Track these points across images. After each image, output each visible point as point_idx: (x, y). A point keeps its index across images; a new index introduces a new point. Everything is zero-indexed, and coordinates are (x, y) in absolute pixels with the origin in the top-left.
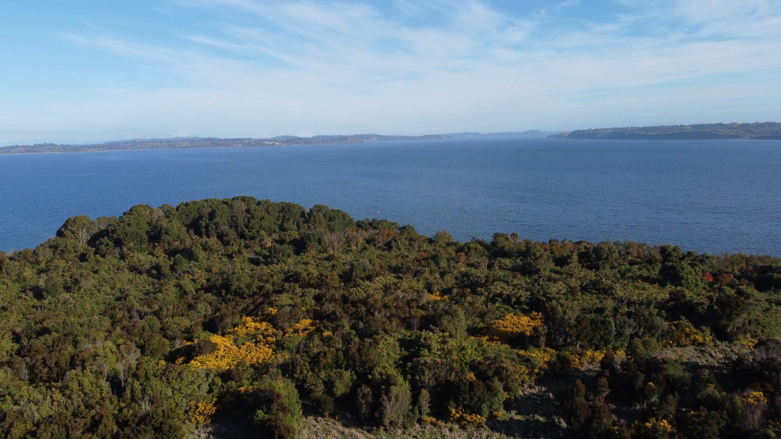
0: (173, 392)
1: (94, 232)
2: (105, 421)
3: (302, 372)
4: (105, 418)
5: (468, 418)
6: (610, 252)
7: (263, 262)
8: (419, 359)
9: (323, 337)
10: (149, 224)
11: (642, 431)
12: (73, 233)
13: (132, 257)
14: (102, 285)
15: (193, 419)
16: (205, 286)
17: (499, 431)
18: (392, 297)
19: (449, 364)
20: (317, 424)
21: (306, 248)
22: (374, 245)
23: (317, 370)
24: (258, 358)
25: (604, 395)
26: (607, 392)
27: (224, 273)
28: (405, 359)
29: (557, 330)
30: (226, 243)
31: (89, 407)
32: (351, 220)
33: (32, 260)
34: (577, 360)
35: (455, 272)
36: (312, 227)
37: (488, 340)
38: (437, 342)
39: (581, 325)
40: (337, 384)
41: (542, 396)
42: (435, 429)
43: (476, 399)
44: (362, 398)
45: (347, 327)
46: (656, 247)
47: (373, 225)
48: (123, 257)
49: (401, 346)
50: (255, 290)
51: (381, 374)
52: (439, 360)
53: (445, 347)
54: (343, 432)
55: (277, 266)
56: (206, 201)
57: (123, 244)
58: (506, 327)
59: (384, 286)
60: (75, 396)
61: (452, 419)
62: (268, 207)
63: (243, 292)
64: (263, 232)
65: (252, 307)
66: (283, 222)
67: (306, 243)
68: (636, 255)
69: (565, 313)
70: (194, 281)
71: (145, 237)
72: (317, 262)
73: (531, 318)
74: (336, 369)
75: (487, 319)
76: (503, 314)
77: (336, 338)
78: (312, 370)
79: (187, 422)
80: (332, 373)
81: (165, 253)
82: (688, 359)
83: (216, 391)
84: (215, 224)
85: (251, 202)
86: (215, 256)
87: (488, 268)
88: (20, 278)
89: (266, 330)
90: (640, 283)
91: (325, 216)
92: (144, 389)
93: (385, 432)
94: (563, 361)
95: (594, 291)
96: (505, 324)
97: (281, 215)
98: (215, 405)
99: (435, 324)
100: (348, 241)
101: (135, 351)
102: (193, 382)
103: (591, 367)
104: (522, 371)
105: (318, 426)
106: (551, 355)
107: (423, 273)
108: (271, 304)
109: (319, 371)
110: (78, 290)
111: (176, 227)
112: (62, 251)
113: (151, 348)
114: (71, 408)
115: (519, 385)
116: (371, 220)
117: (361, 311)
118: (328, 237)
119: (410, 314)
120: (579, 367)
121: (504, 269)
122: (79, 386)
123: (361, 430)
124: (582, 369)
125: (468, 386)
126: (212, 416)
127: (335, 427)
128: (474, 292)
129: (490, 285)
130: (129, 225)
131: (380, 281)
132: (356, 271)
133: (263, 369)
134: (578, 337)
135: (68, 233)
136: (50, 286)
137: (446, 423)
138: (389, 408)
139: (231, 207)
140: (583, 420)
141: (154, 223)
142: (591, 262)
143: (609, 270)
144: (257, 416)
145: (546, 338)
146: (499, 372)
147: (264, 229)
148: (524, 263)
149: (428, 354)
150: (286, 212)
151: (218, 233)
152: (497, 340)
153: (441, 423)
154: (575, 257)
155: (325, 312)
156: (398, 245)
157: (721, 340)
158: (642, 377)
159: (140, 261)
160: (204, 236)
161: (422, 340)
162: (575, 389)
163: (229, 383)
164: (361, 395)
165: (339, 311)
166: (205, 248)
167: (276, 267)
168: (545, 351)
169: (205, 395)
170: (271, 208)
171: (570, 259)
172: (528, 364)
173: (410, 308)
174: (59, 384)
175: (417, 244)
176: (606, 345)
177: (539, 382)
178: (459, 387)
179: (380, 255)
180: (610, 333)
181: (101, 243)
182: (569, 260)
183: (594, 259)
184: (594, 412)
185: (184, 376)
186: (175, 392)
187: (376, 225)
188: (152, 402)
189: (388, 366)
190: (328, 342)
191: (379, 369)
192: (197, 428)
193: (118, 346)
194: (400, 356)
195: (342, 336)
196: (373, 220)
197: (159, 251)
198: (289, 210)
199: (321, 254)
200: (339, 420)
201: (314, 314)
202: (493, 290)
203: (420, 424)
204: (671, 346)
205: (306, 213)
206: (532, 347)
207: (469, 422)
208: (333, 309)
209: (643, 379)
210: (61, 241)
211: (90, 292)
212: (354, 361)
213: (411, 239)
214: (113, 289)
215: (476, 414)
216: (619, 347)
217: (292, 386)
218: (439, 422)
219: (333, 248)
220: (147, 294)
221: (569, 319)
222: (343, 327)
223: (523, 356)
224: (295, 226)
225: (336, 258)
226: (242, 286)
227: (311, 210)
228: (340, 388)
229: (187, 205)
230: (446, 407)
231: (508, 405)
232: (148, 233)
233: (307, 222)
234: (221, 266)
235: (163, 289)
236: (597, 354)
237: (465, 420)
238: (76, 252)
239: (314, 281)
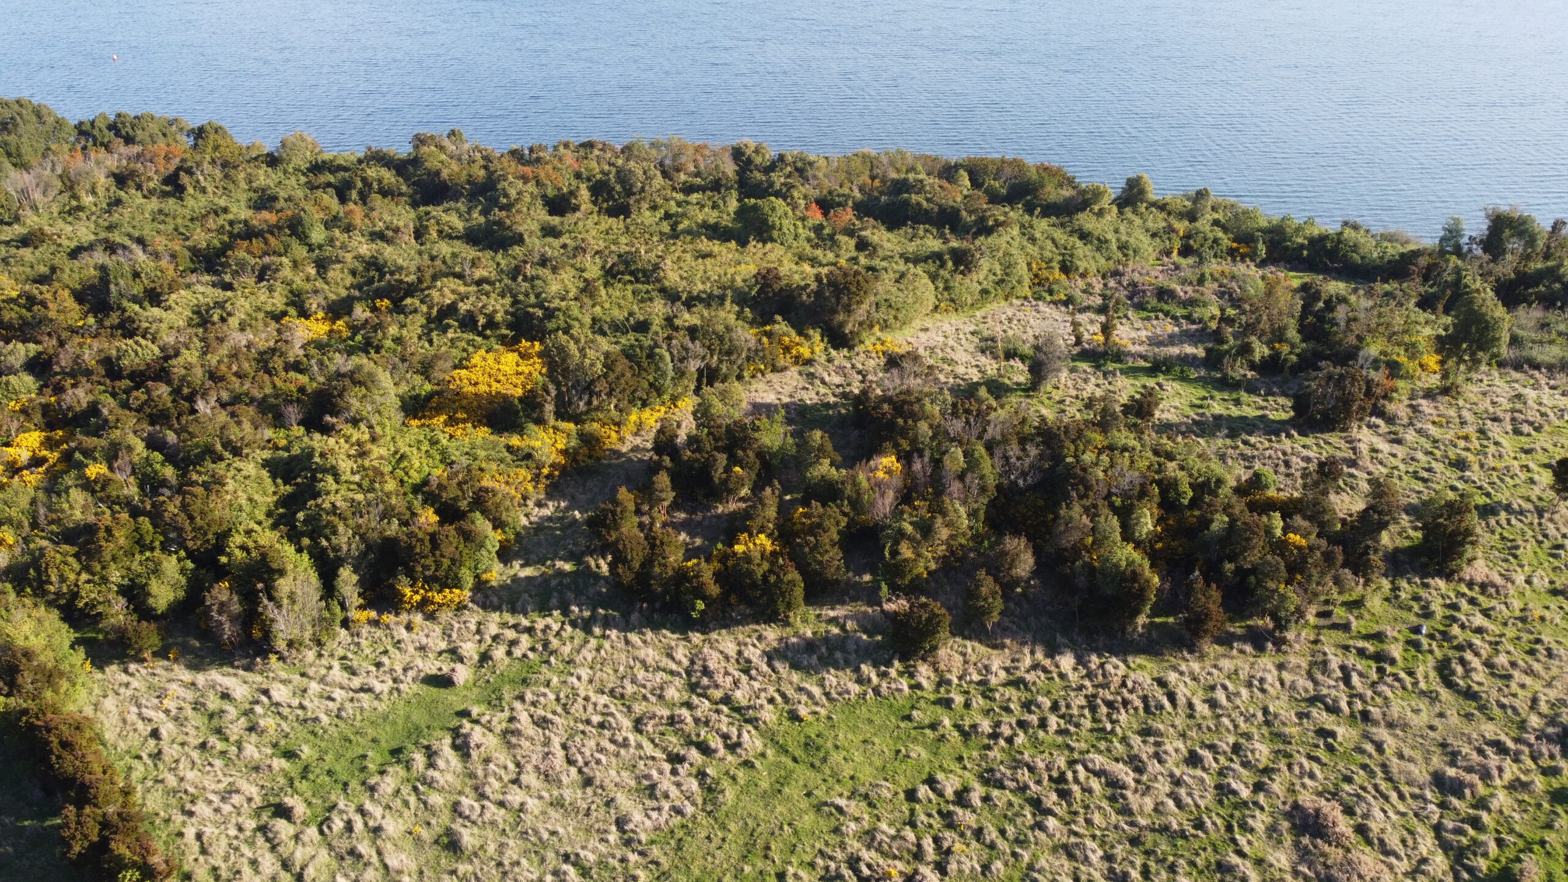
3: (63, 579)
5: (438, 598)
6: (647, 179)
8: (319, 501)
9: (88, 479)
11: (730, 563)
17: (497, 608)
18: (224, 350)
19: (383, 502)
20: (130, 679)
22: (139, 187)
23: (98, 568)
25: (666, 504)
26: (669, 496)
28: (292, 503)
29: (573, 387)
32: (59, 123)
34: (614, 435)
35: (349, 257)
37: (446, 424)
38: (349, 456)
39: (613, 371)
40: (155, 586)
41: (562, 518)
42: (379, 633)
43: (446, 562)
44: (220, 613)
45: (140, 447)
46: (724, 149)
47: (122, 130)
49: (274, 477)
51: (243, 548)
52: (360, 497)
53: (367, 463)
54: (193, 684)
58: (476, 384)
59: (194, 312)
61: (408, 606)
68: (692, 169)
69: (582, 352)
73: (522, 356)
74: (141, 552)
75: (437, 375)
76: (465, 355)
77: (119, 477)
78: (87, 569)
80: (135, 566)
82: (791, 396)
87: (416, 238)
90: (704, 245)
93: (281, 663)
94: (589, 441)
95: (628, 278)
96: (473, 377)
99: (335, 413)
100: (69, 185)
103: (638, 441)
104: (521, 478)
105: (135, 684)
106: (568, 435)
107: (277, 270)
109: (103, 568)
115: (519, 505)
116: (112, 118)
117: (159, 397)
118: (14, 180)
119: (274, 386)
120: (618, 446)
121: (450, 237)
123: (231, 670)
124: (624, 450)
125: (427, 543)
127: (171, 675)
128: (398, 308)
129: (428, 288)
131: (182, 301)
132: (117, 285)
134: (610, 395)
137: (397, 614)
138: (279, 618)
140: (637, 566)
142: (615, 200)
143: (648, 213)
145: (556, 406)
146: (481, 501)
148: (488, 221)
149: (335, 487)
152: (464, 421)
153: (388, 618)
154: (584, 194)
155: (70, 408)
156: (198, 181)
157: (836, 348)
158: (722, 459)
161: (317, 459)
162: (618, 509)
164: (215, 608)
165: (109, 406)
168: (555, 428)
171: (576, 198)
172: (530, 463)
173: (270, 375)
175: (242, 175)
176: (659, 396)
177: (553, 491)
178: (411, 548)
179: (160, 211)
180: (664, 374)
182: (573, 201)
183: (618, 193)
184: (653, 546)
187: (129, 130)
189: (257, 527)
190: (103, 489)
191: (238, 539)
194: (275, 498)
195: (133, 469)
196: (119, 116)
200: (176, 660)
201: (44, 415)
202: (436, 300)
203: (347, 628)
204: (763, 375)
206: (532, 426)
207: (440, 605)
208: (91, 398)
209: (725, 462)
212: (180, 530)
213: (225, 165)
215: (450, 588)
216: (681, 394)
217: (52, 618)
218: (384, 617)
219: (35, 208)
221: (592, 365)
222: (130, 449)
223: (519, 449)
225: (49, 237)
228: (163, 595)
230: (392, 587)
231: (505, 555)
236: (646, 414)
237: (433, 603)
239: (14, 315)
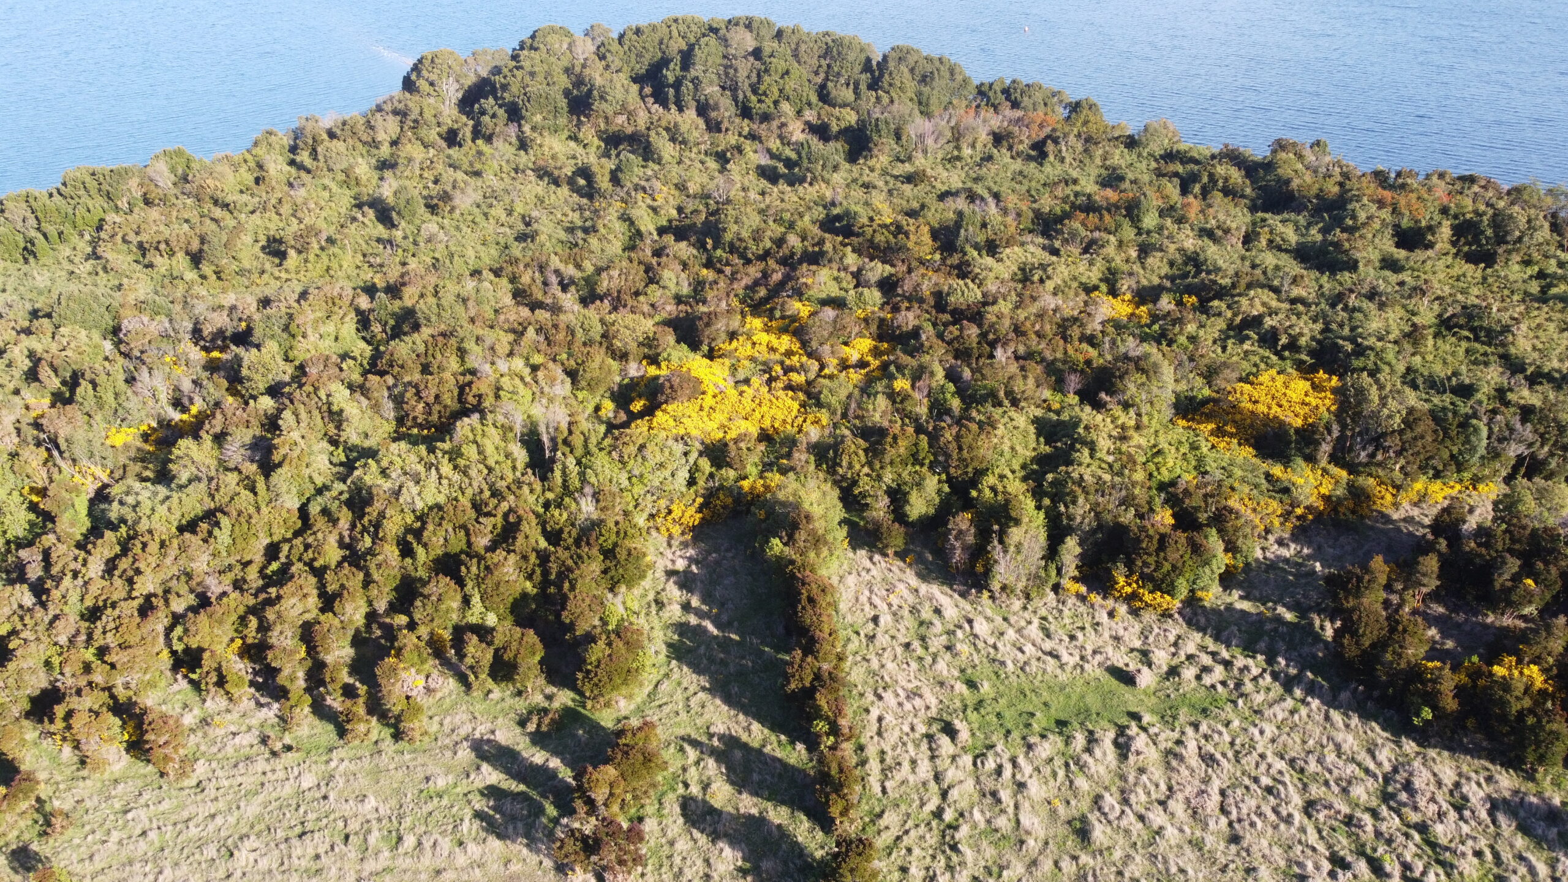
0: (629, 479)
1: (469, 83)
2: (525, 527)
3: (850, 466)
4: (524, 522)
5: (1148, 597)
6: (1529, 229)
7: (783, 176)
8: (1070, 469)
9: (894, 390)
10: (567, 71)
11: (1481, 682)
12: (432, 84)
13: (541, 146)
14: (491, 206)
15: (663, 529)
16: (674, 223)
17: (1203, 630)
18: (1033, 309)
19: (1127, 489)
20: (872, 567)
21: (870, 150)
22: (1010, 148)
23: (878, 466)
24: (774, 419)
25: (1425, 590)
26: (1432, 583)
27: (709, 196)
28: (1045, 462)
29: (1360, 434)
30: (714, 127)
31: (495, 493)
32: (966, 81)
33: (365, 138)
34: (1389, 497)
35: (1172, 248)
36: (885, 100)
37: (1212, 433)
38: (1110, 436)
39: (1412, 430)
40: (914, 497)
41: (1300, 565)
42: (1083, 609)
43: (1167, 567)
44: (956, 538)
45: (940, 375)
47: (1012, 95)
48: (523, 145)
49: (1038, 435)
50: (768, 244)
51: (993, 489)
52: (1107, 477)
53: (1124, 448)
54: (916, 591)
55: (810, 189)
56: (676, 21)
57: (523, 118)
58: (1256, 402)
59: (1020, 269)
60: (473, 473)
61: (1117, 594)
62: (798, 44)
63: (746, 248)
64: (785, 106)
65: (762, 292)
66: (827, 79)
67: (869, 139)
69: (1383, 400)
70: (654, 210)
71: (563, 103)
72: (891, 186)
73: (1314, 387)
74: (913, 465)
75: (1220, 382)
76: (1254, 370)
77: (917, 395)
78: (870, 464)
79: (654, 532)
80: (905, 475)
81: (600, 138)
83: (701, 483)
84: (692, 81)
85: (763, 32)
86: (693, 155)
87: (1244, 243)
88: (349, 179)
89: (789, 353)
91: (912, 70)
92: (584, 473)
93: (990, 602)
94: (1358, 495)
95: (1466, 333)
96: (1256, 394)
97: (824, 63)
98: (700, 510)
99: (1111, 392)
100: (957, 136)
101: (563, 382)
102: (661, 465)
103: (1415, 512)
104: (1270, 510)
105: (874, 572)
106: (1337, 482)
107: (1103, 246)
108: (799, 294)
109: (882, 468)
110: (450, 212)
111: (619, 86)
112: (416, 121)
113: (588, 376)
114: (469, 492)
115: (1259, 536)
116: (1008, 82)
117: (969, 336)
118: (917, 126)
119: (1066, 353)
120: (1389, 511)
121: (1279, 249)
122: (479, 453)
123: (949, 591)
124: (1395, 517)
125: (1155, 542)
126: (693, 529)
127: (903, 576)
128: (1203, 308)
129: (1240, 295)
130: (532, 74)
131: (1014, 256)
132: (966, 230)
133: (782, 444)
134: (1399, 454)
135: (422, 84)
136: (402, 203)
137: (1105, 598)
138: (1002, 562)
139: (725, 41)
140: (1367, 644)
141: (578, 69)
142: (1480, 245)
143: (1517, 267)
144: (771, 549)
145: (1334, 448)
146: (1221, 519)
147: (788, 99)
148: (1325, 240)
149: (1088, 460)
150: (832, 58)
151: (698, 101)
152: (1231, 435)
153: (1096, 598)
154: (1445, 231)
155: (899, 327)
156: (1060, 151)
158: (1513, 565)
159: (554, 157)
160: (673, 107)
161: (1081, 430)
162: (1367, 577)
163: (723, 471)
164: (954, 533)
165: (928, 333)
166: (674, 135)
167: (810, 192)
168: (1325, 471)
169: (684, 489)
170: (803, 47)
171: (1433, 235)
172: (1285, 497)
173: (1066, 341)
174: (447, 446)
175: (1100, 152)
176: (1459, 471)
177: (1300, 534)
178: (1138, 541)
179: (1021, 173)
180: (1473, 450)
181: (483, 113)
182: (1430, 237)
183: (1487, 238)
184: (1392, 630)
185: (647, 453)
186: (634, 480)
187: (1018, 95)
188: (596, 496)
189: (1010, 475)
190: (902, 402)
191: (991, 480)
192: (670, 545)
193: (535, 368)
194: (1033, 454)
195: (929, 393)
196: (1014, 82)
197: (588, 133)
198: (839, 53)
199: (899, 164)
200: (910, 565)
201: (879, 327)
202: (1243, 309)
203: (1056, 593)
205: (874, 63)
206: (1300, 461)
207: (1147, 605)
208: (917, 322)
209: (1516, 569)
210: (412, 102)
211: (470, 218)
212: (948, 456)
213: (1088, 140)
214: (510, 213)
215: (1163, 592)
216: (1487, 477)
217: (833, 495)
218: (1092, 596)
219: (925, 152)
220: (571, 230)
221: (1390, 417)
222: (932, 374)
223: (1278, 480)
224: (851, 90)
225: (929, 178)
226: (745, 234)
227: (885, 57)
228: (918, 506)
229: (638, 31)
230: (1109, 571)
231: (1227, 580)
232: (567, 93)
233: (874, 86)
234: (705, 179)
235: (600, 225)
236: (1436, 486)
237: (1141, 600)
238: (439, 125)
239: (883, 239)
